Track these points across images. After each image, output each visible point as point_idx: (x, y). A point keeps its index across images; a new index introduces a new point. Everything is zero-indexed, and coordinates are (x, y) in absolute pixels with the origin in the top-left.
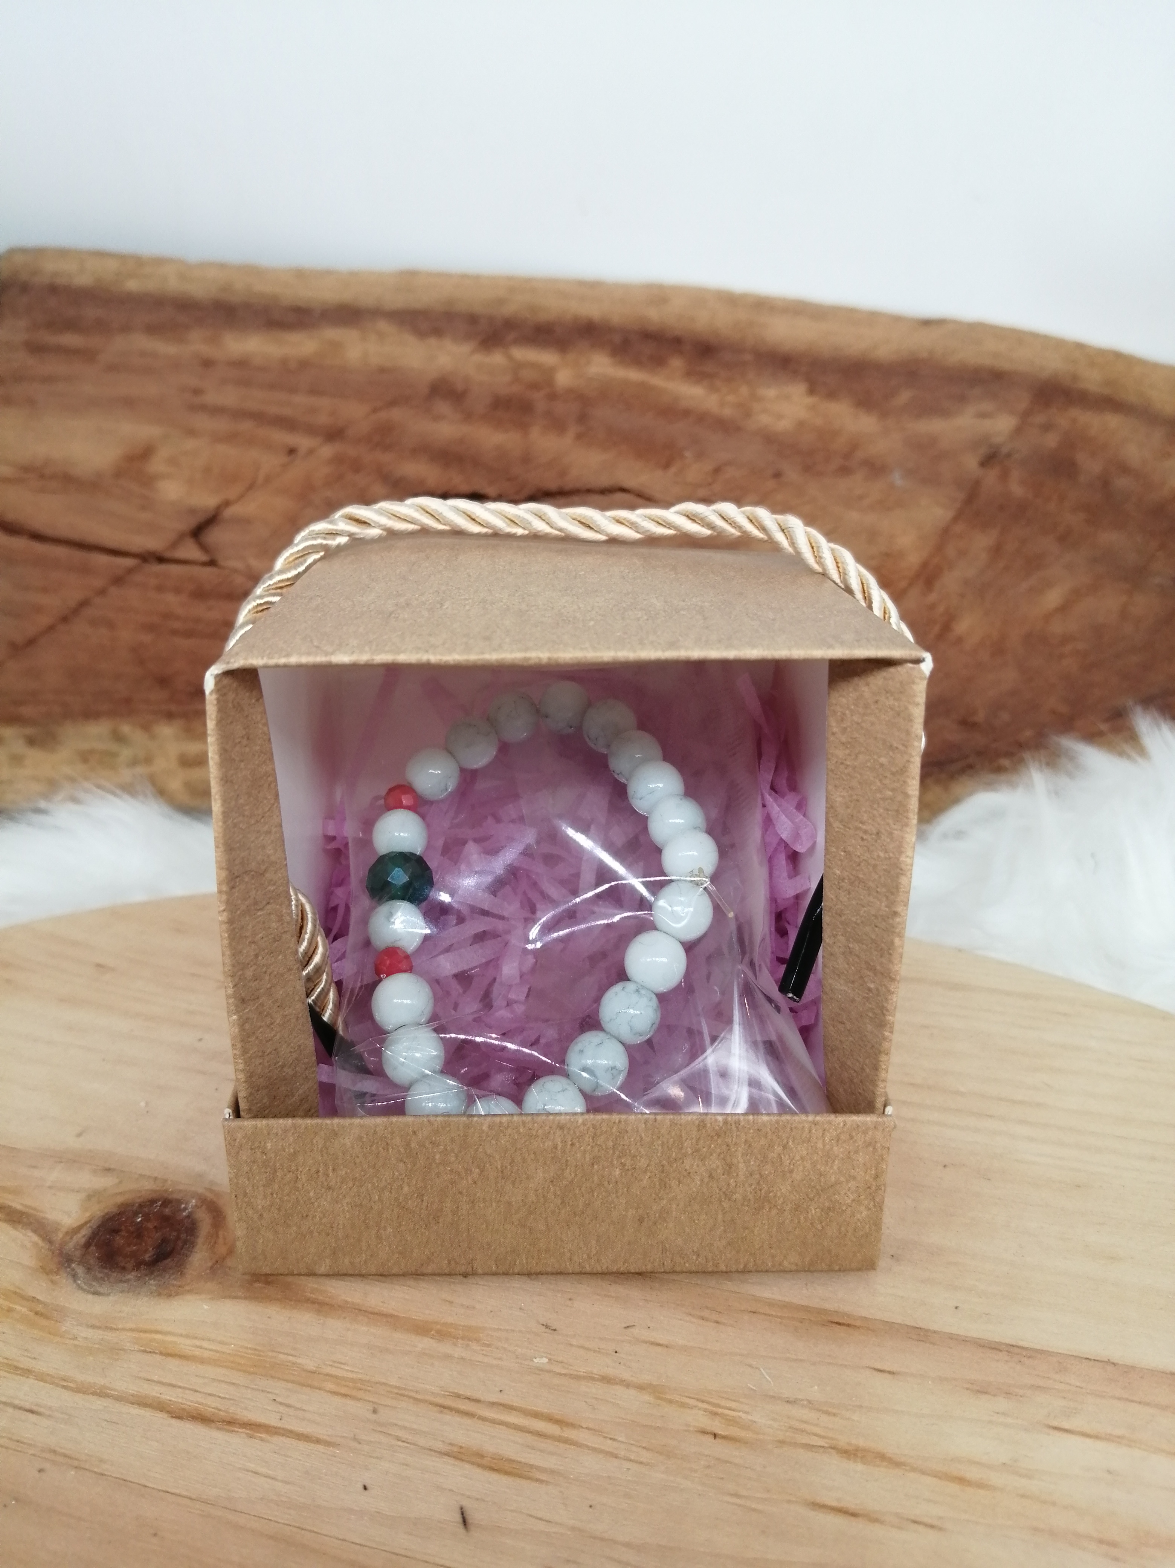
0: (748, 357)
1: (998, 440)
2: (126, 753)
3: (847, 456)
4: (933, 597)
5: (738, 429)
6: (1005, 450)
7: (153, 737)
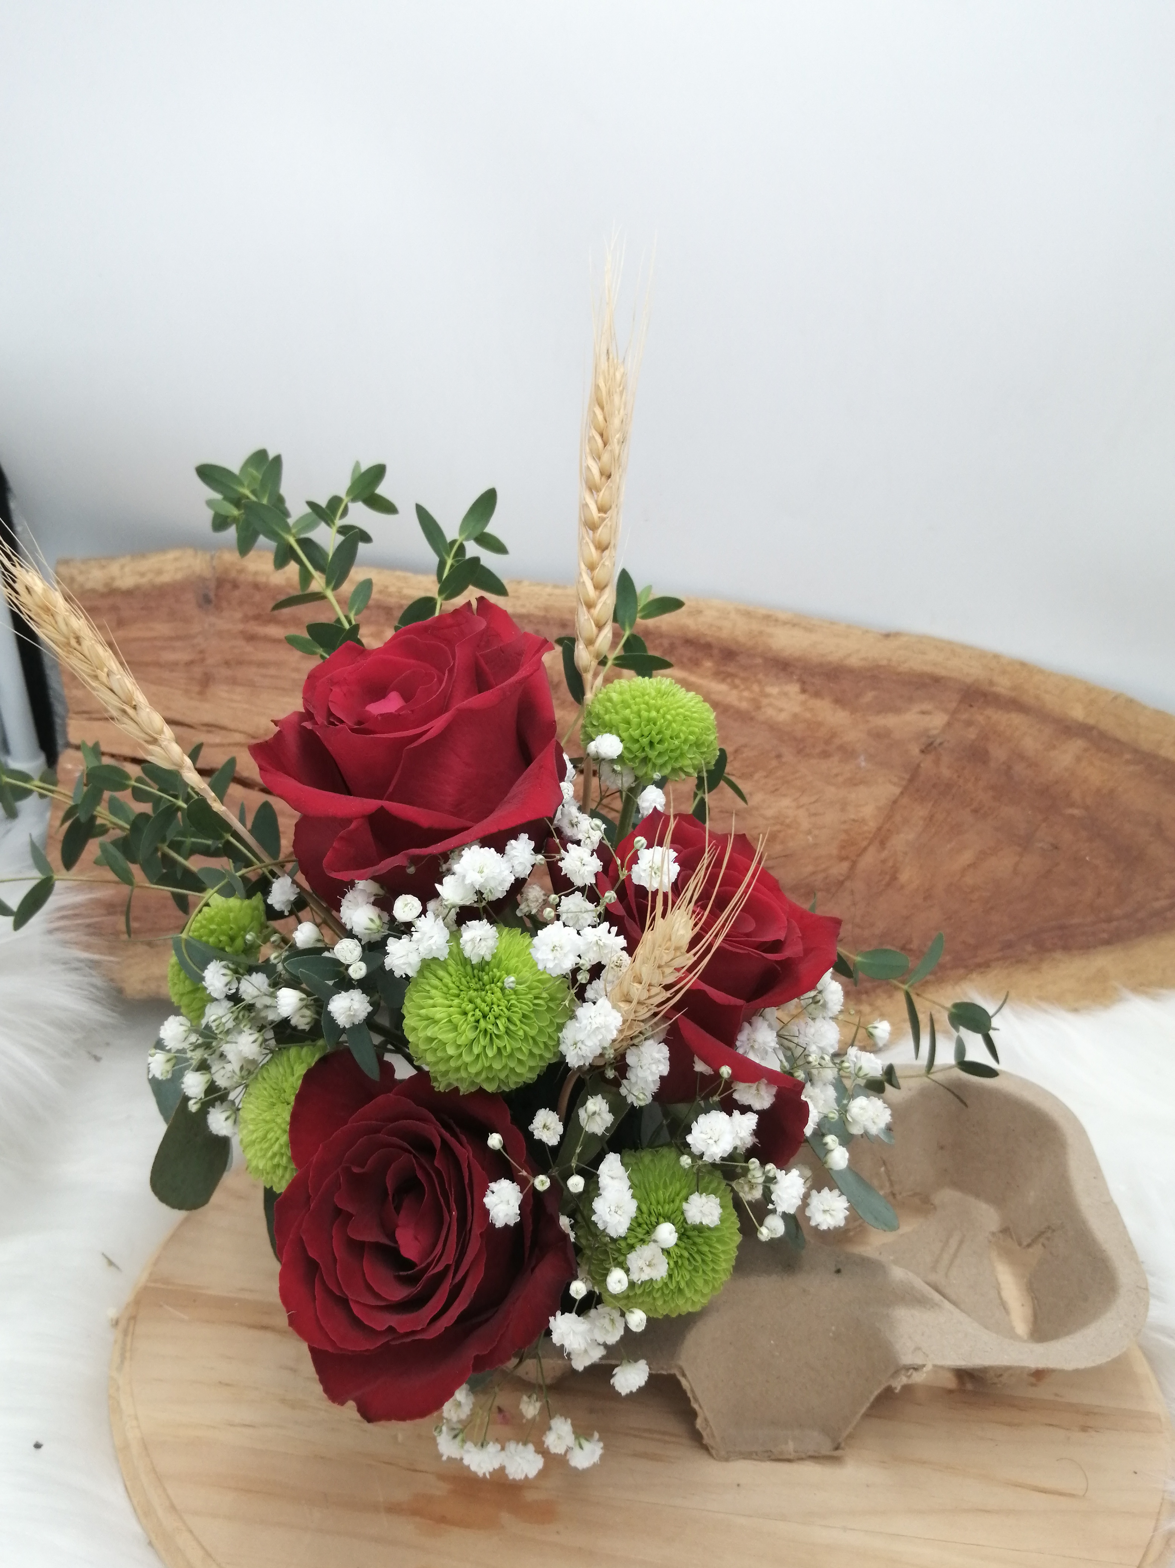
0: (759, 661)
1: (935, 732)
3: (828, 742)
4: (884, 854)
5: (752, 719)
6: (938, 741)
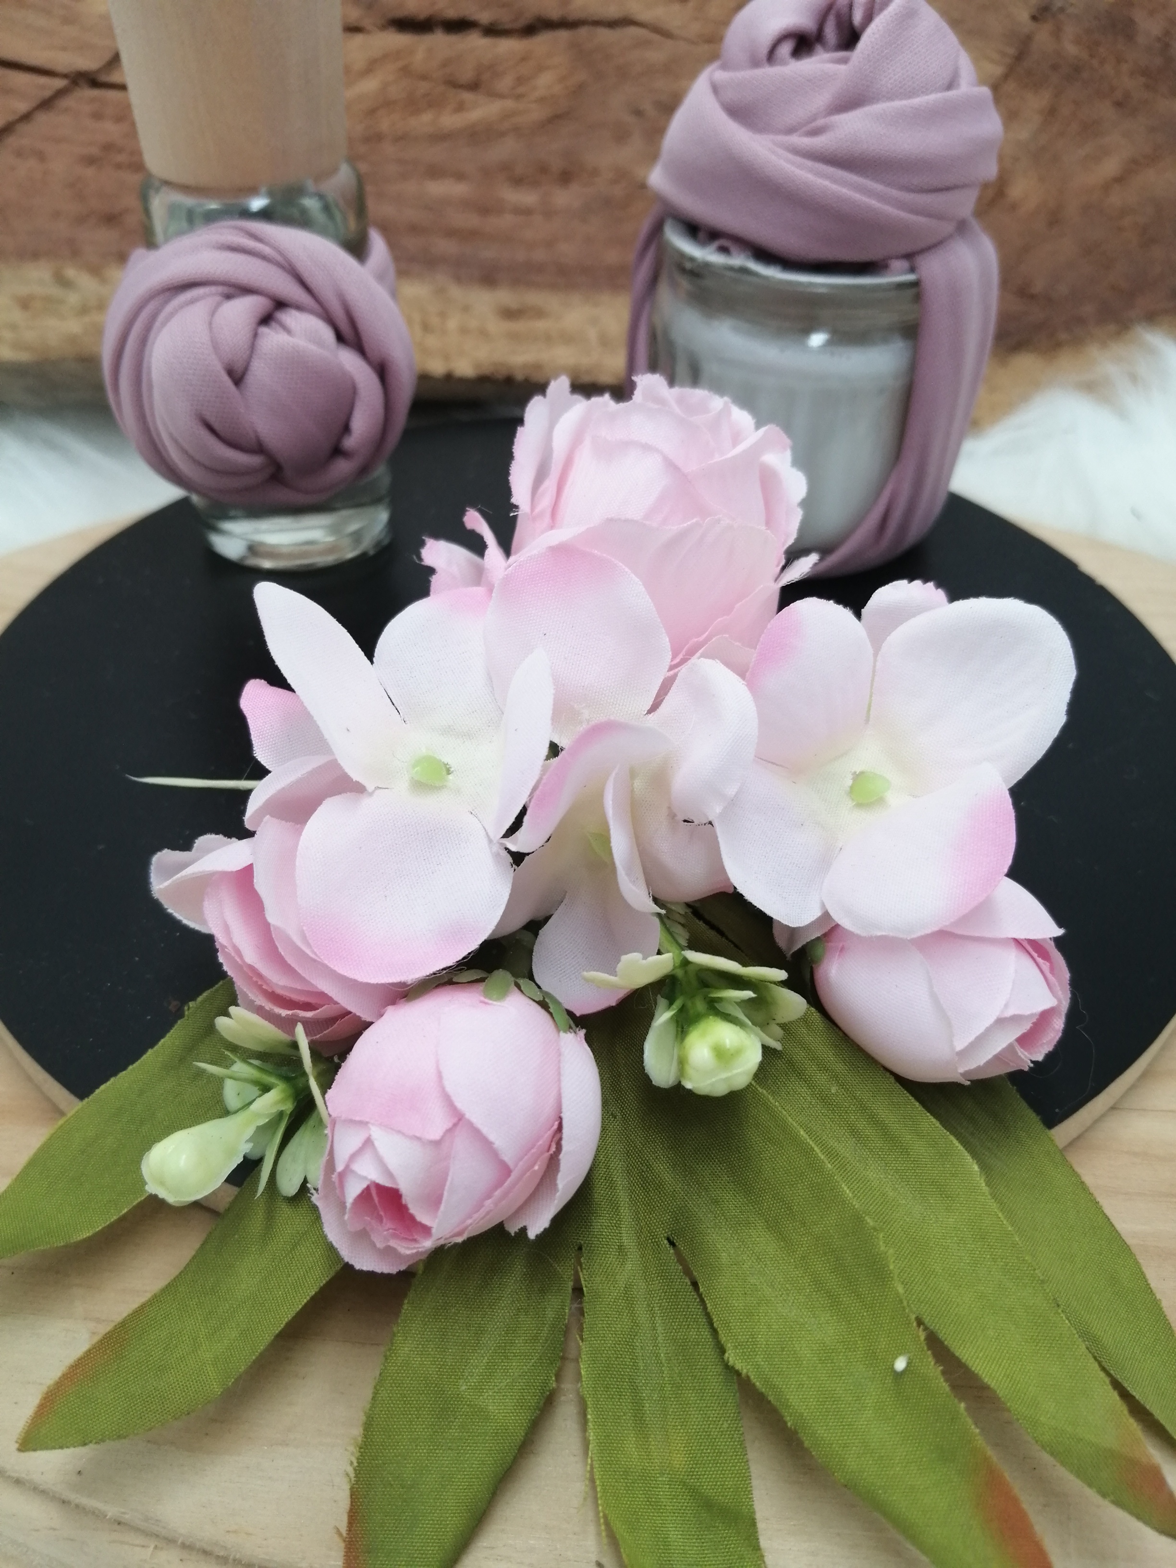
2: (73, 299)
7: (103, 280)
